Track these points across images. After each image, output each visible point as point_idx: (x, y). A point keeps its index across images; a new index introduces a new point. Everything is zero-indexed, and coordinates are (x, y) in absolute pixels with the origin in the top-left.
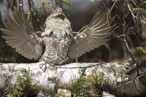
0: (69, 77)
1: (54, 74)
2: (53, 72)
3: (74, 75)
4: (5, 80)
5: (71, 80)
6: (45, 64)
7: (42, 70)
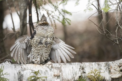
0: (71, 75)
1: (59, 72)
2: (58, 70)
3: (76, 73)
4: (18, 78)
5: (73, 77)
6: (51, 64)
7: (49, 69)
